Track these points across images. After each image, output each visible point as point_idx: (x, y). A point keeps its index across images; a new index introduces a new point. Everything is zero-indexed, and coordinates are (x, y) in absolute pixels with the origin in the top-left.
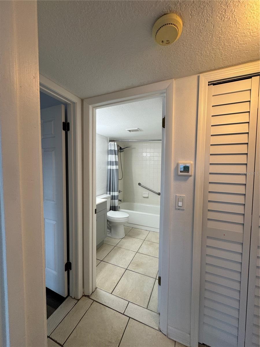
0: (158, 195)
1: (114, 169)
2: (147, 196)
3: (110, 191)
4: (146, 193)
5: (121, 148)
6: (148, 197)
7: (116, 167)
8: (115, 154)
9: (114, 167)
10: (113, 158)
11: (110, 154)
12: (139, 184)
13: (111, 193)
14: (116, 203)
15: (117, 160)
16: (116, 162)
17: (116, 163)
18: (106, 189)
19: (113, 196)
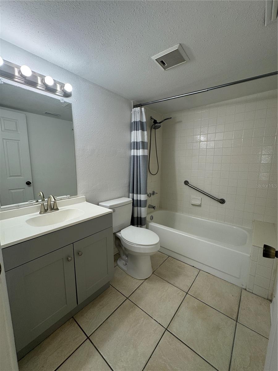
0: (220, 203)
1: (139, 156)
2: (198, 203)
3: (133, 193)
4: (197, 198)
5: (155, 122)
6: (200, 206)
7: (144, 152)
8: (143, 130)
9: (141, 152)
10: (137, 136)
11: (133, 129)
12: (186, 183)
13: (135, 195)
14: (143, 212)
15: (146, 140)
16: (143, 143)
17: (144, 145)
18: (127, 189)
19: (137, 200)
